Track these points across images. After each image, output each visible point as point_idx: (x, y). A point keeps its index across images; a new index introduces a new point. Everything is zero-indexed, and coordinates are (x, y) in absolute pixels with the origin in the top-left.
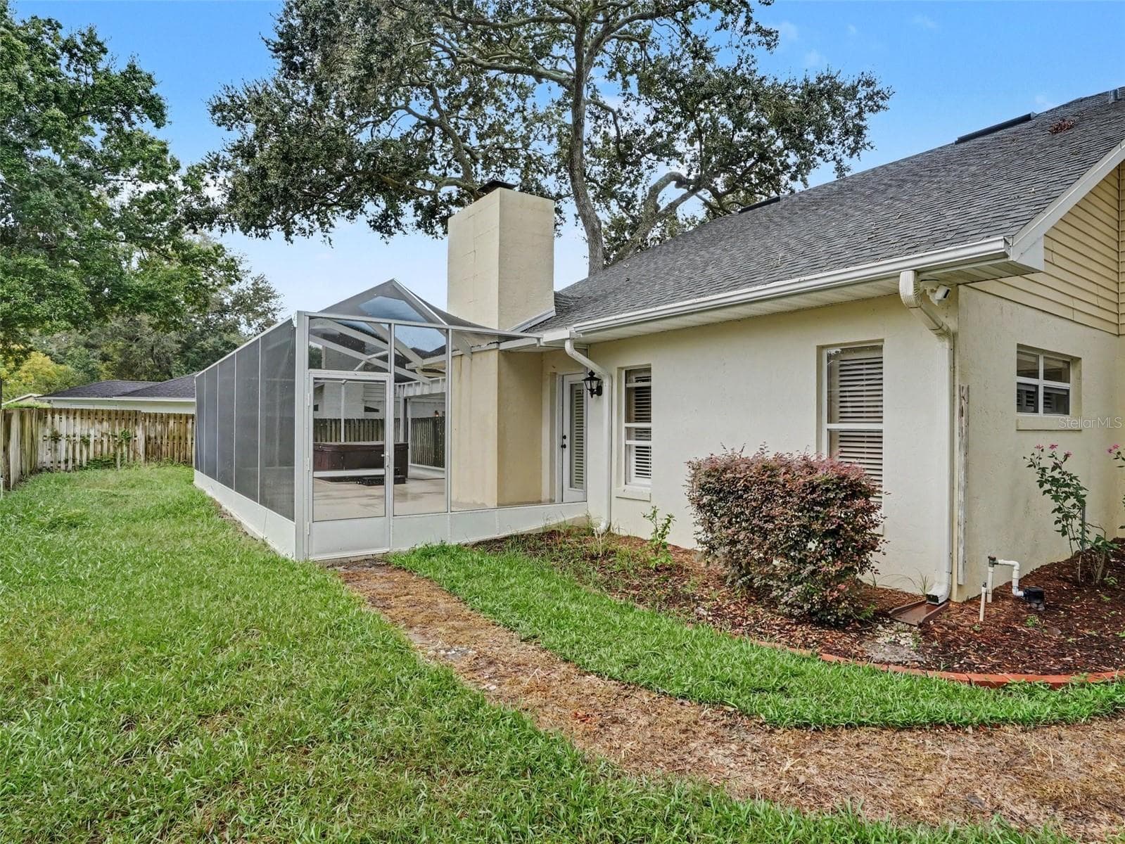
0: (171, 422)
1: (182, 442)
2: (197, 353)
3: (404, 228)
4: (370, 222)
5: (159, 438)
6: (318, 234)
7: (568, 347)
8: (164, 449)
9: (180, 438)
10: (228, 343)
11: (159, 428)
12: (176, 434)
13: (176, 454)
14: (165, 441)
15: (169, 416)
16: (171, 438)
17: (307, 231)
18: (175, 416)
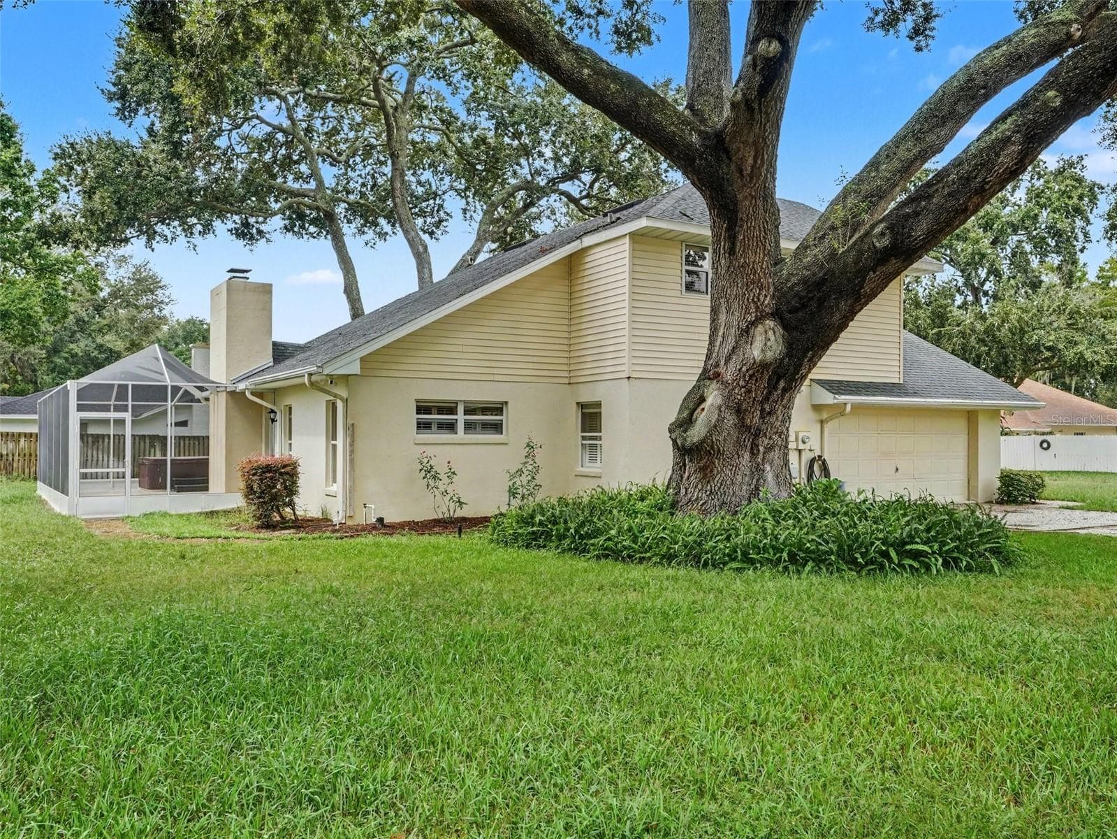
0: (22, 440)
1: (33, 458)
2: (66, 359)
3: (267, 236)
4: (230, 231)
5: (10, 455)
6: (182, 239)
7: (248, 394)
8: (15, 465)
9: (31, 455)
10: (102, 346)
11: (11, 445)
12: (27, 451)
13: (27, 471)
14: (16, 458)
15: (20, 435)
16: (22, 455)
17: (169, 238)
18: (25, 435)
